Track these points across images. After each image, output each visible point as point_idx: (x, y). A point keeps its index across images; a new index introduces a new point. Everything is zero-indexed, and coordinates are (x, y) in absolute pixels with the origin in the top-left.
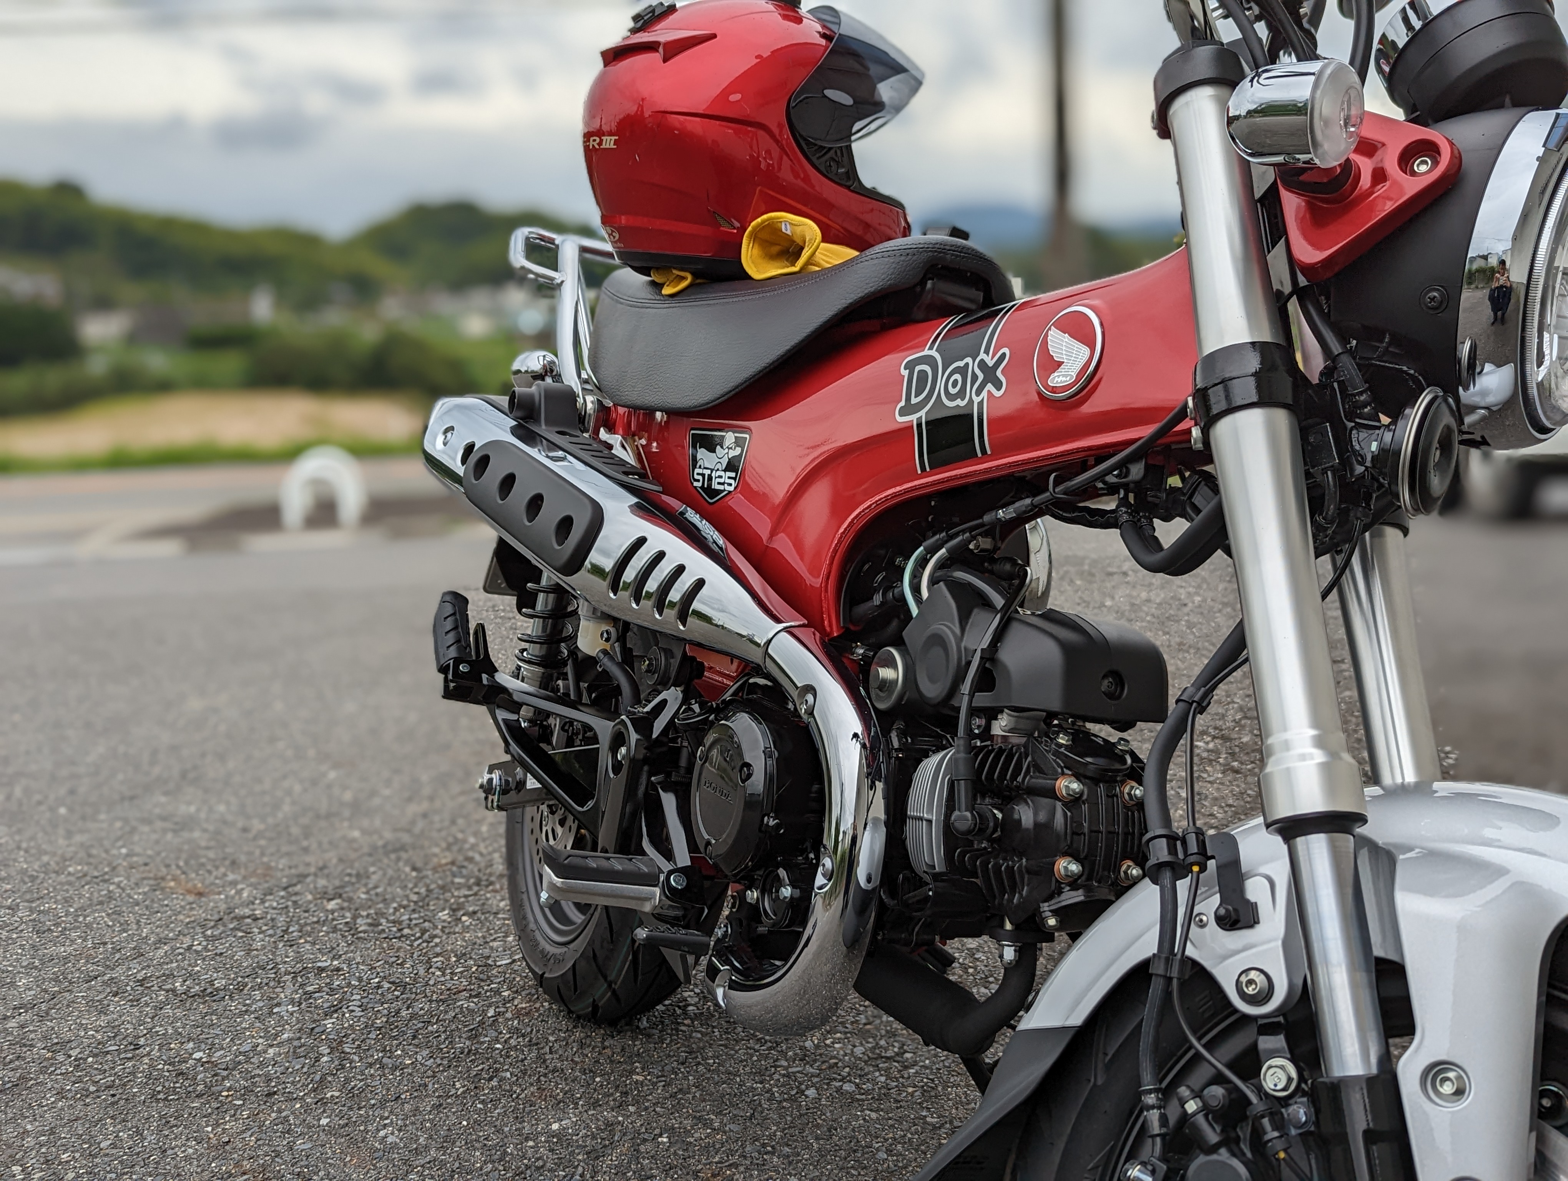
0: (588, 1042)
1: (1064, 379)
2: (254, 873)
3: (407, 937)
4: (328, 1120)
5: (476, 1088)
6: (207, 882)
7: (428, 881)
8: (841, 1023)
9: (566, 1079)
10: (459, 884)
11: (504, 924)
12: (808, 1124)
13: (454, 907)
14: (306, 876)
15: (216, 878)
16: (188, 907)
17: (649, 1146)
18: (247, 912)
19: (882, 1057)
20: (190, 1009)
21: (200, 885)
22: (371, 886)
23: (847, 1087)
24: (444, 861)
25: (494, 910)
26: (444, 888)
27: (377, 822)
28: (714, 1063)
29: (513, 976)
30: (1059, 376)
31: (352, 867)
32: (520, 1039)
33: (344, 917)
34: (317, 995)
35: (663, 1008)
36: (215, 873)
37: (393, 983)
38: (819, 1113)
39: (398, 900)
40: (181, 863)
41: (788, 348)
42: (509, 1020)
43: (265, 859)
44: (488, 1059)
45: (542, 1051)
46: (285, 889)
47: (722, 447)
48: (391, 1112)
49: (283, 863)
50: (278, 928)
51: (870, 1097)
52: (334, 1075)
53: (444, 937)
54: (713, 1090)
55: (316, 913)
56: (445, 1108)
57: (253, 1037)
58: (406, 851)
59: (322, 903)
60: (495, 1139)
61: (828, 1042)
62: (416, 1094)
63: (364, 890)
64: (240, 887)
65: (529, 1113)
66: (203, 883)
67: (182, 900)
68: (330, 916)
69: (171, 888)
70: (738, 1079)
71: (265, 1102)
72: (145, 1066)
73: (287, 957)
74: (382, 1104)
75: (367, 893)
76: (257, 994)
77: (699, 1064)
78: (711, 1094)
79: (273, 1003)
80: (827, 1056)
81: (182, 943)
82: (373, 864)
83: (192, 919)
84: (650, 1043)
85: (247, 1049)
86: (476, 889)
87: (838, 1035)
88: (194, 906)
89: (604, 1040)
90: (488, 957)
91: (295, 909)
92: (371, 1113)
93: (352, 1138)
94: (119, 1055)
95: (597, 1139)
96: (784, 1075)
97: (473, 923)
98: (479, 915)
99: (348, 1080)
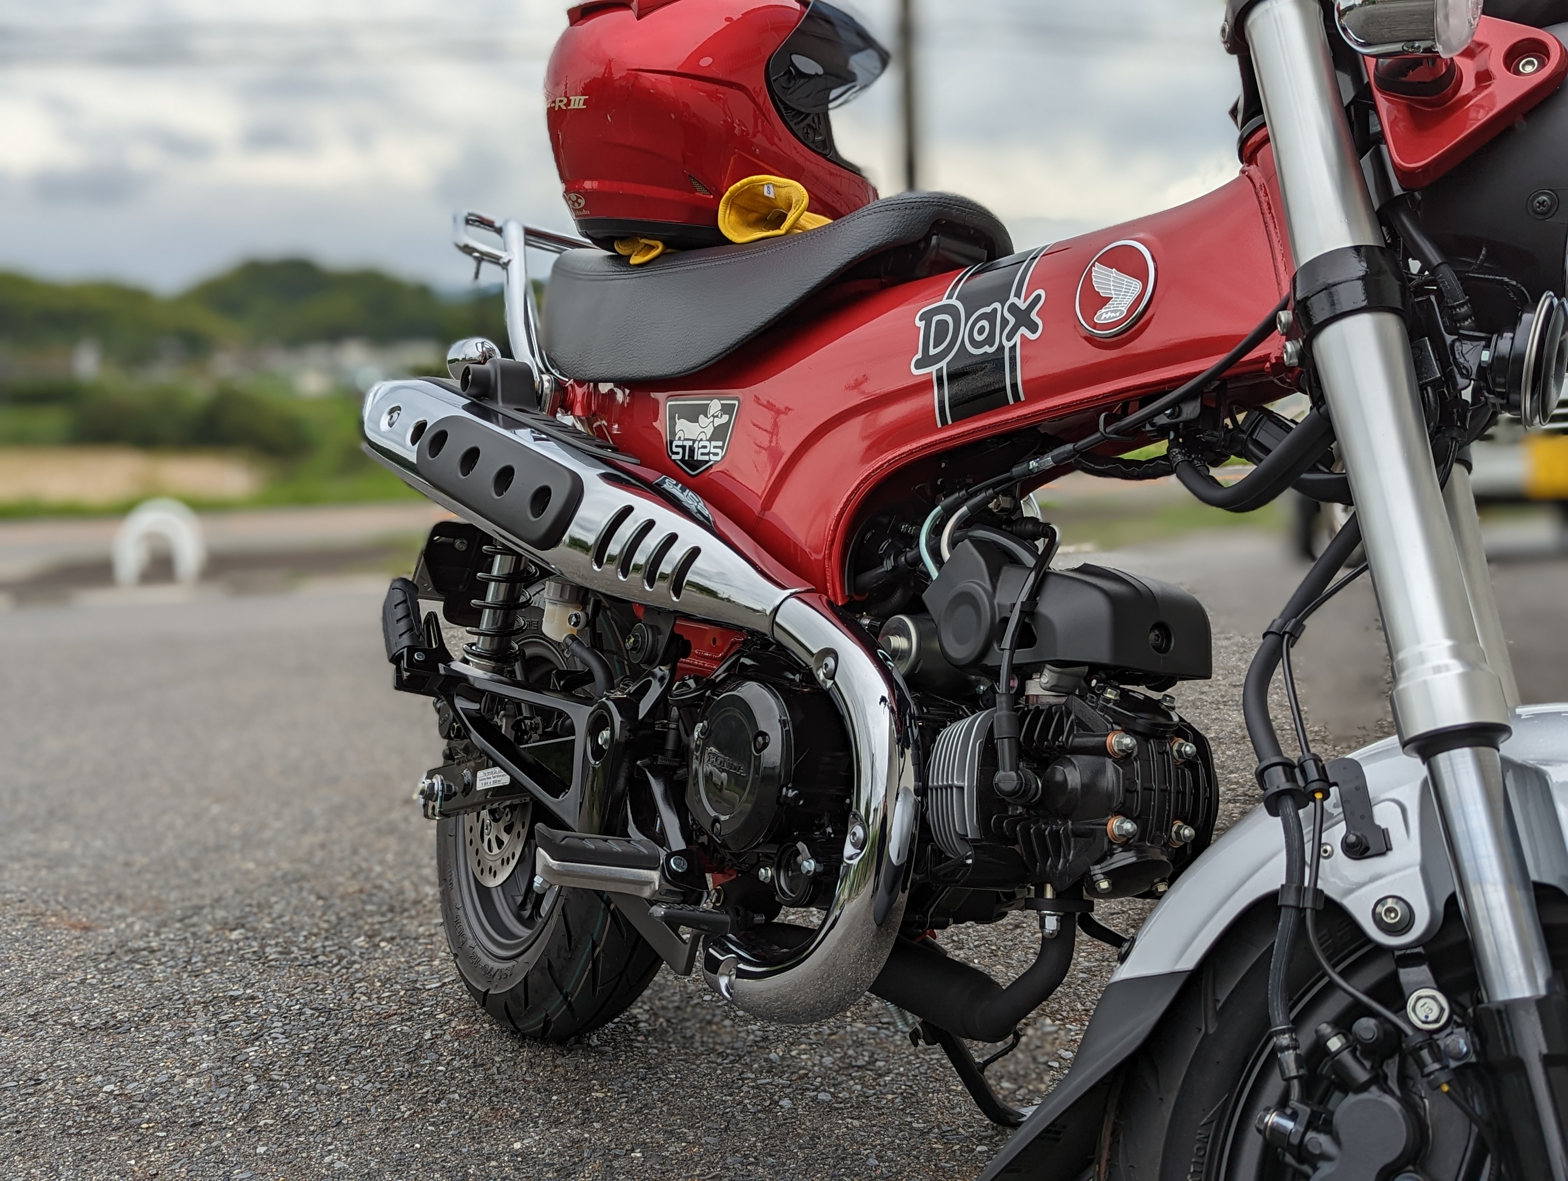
0: (538, 1061)
1: (1113, 315)
2: (143, 907)
3: (323, 964)
4: (265, 1148)
5: (423, 1110)
6: (93, 916)
7: (337, 909)
8: (804, 1034)
9: (520, 1099)
10: (371, 911)
11: (426, 949)
12: (788, 1134)
13: (370, 933)
14: (201, 908)
15: (102, 912)
16: (74, 941)
17: (622, 1162)
18: (141, 944)
19: (853, 1067)
20: (93, 1042)
21: (84, 920)
22: (275, 915)
23: (822, 1096)
24: (351, 890)
25: (414, 935)
26: (355, 915)
27: (272, 854)
28: (676, 1078)
29: (446, 999)
30: (1107, 313)
31: (251, 898)
32: (464, 1061)
33: (250, 946)
34: (233, 1023)
35: (613, 1026)
36: (99, 907)
37: (316, 1009)
38: (798, 1122)
39: (307, 928)
40: (61, 899)
41: (785, 305)
42: (449, 1042)
43: (154, 893)
44: (432, 1082)
45: (490, 1072)
46: (181, 920)
47: (706, 416)
48: (334, 1138)
49: (174, 895)
50: (179, 959)
51: (849, 1105)
52: (264, 1103)
53: (364, 963)
54: (680, 1104)
55: (219, 944)
56: (392, 1132)
57: (168, 1068)
58: (309, 881)
59: (224, 933)
60: (454, 1161)
61: (794, 1053)
62: (358, 1119)
63: (268, 919)
64: (130, 920)
65: (486, 1133)
66: (88, 918)
67: (67, 935)
68: (235, 947)
69: (52, 923)
70: (705, 1093)
71: (191, 1134)
72: (50, 1101)
73: (195, 987)
74: (323, 1130)
75: (272, 922)
76: (167, 1025)
77: (660, 1079)
78: (679, 1109)
79: (185, 1035)
80: (795, 1067)
81: (74, 977)
82: (274, 894)
83: (82, 953)
84: (605, 1060)
85: (164, 1080)
86: (390, 915)
87: (803, 1046)
88: (81, 940)
89: (554, 1060)
90: (416, 981)
91: (195, 940)
92: (312, 1140)
93: (295, 1165)
94: (18, 1090)
95: (564, 1157)
96: (753, 1087)
97: (394, 948)
98: (398, 940)
99: (280, 1108)
